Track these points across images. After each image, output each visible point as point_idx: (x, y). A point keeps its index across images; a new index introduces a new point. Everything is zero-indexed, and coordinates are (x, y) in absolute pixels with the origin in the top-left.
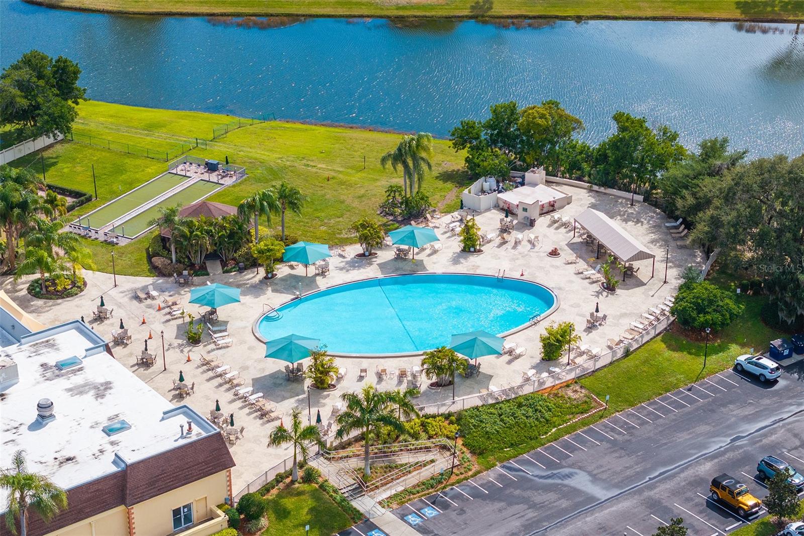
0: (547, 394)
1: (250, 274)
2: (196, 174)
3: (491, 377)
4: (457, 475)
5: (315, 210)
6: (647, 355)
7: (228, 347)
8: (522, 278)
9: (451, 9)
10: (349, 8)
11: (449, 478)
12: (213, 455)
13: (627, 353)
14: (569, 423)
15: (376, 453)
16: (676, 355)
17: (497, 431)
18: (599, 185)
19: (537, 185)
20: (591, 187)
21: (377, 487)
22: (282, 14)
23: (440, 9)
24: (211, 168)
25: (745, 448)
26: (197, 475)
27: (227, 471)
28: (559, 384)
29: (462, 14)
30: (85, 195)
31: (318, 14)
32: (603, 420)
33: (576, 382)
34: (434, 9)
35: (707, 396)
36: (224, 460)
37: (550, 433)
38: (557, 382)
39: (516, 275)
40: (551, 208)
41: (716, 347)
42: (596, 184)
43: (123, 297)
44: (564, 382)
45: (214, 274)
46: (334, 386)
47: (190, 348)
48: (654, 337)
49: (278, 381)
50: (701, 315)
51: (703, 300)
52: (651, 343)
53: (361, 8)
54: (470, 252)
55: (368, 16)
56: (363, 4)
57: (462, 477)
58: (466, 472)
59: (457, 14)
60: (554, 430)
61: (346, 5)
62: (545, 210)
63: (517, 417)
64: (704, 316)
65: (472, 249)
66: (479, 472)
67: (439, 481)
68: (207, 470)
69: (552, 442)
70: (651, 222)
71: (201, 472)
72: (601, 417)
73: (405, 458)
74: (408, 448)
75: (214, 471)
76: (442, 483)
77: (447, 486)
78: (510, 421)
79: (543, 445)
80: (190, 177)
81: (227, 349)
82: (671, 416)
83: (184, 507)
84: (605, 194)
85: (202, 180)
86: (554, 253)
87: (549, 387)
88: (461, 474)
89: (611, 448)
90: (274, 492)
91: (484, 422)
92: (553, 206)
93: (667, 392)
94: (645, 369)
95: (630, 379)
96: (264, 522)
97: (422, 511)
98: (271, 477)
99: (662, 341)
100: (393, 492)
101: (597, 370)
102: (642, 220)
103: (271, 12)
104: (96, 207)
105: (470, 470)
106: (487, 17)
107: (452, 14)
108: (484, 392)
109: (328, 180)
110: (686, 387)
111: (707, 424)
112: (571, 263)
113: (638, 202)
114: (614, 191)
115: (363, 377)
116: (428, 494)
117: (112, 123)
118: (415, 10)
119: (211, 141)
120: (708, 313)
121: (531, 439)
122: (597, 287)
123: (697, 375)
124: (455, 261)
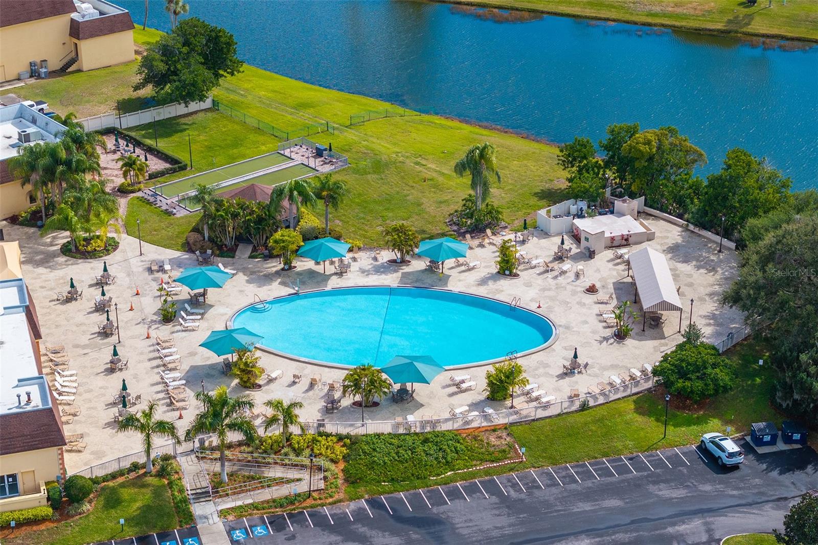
0: (465, 435)
1: (273, 263)
2: (300, 155)
3: (422, 405)
4: (315, 500)
5: (385, 209)
6: (605, 414)
7: (194, 330)
8: (538, 310)
9: (705, 21)
10: (599, 10)
11: (305, 500)
12: (41, 429)
13: (584, 407)
14: (470, 470)
15: (249, 461)
16: (640, 419)
17: (385, 463)
18: (696, 225)
19: (624, 215)
20: (687, 225)
21: (227, 495)
22: (528, 9)
23: (693, 19)
24: (319, 153)
25: (641, 533)
26: (20, 447)
27: (59, 449)
28: (486, 426)
29: (714, 28)
30: (181, 163)
31: (563, 12)
32: (511, 473)
33: (506, 428)
34: (686, 19)
35: (646, 468)
36: (53, 437)
37: (443, 476)
38: (485, 424)
39: (533, 307)
40: (624, 242)
41: (693, 419)
42: (692, 223)
43: (140, 266)
44: (493, 426)
45: (240, 258)
46: (260, 386)
47: (159, 326)
48: (630, 396)
49: (213, 372)
50: (681, 381)
51: (689, 364)
52: (622, 401)
53: (610, 11)
54: (505, 274)
55: (614, 20)
56: (614, 7)
57: (319, 502)
58: (326, 498)
59: (708, 27)
60: (449, 473)
61: (596, 6)
62: (615, 243)
63: (415, 452)
64: (684, 382)
65: (507, 272)
66: (340, 501)
67: (291, 502)
68: (32, 444)
69: (440, 485)
70: (726, 273)
71: (26, 444)
72: (511, 470)
73: (276, 472)
74: (284, 462)
75: (40, 446)
76: (294, 504)
77: (297, 508)
78: (407, 455)
79: (428, 487)
80: (293, 159)
81: (191, 333)
82: (589, 483)
83: (9, 476)
84: (700, 235)
85: (302, 164)
86: (592, 290)
87: (473, 428)
88: (320, 499)
89: (496, 504)
90: (121, 480)
91: (376, 451)
92: (627, 240)
93: (604, 456)
94: (593, 428)
95: (569, 435)
97: (253, 529)
99: (634, 402)
100: (239, 503)
101: (538, 420)
102: (719, 269)
103: (517, 6)
104: (185, 176)
105: (331, 497)
106: (740, 33)
107: (703, 26)
108: (399, 419)
109: (425, 181)
110: (630, 456)
111: (621, 499)
112: (602, 303)
113: (729, 249)
114: (708, 234)
115: (296, 383)
116: (273, 513)
117: (268, 98)
118: (666, 19)
119: (346, 127)
120: (690, 379)
121: (418, 478)
122: (609, 332)
123: (651, 445)
124: (483, 282)
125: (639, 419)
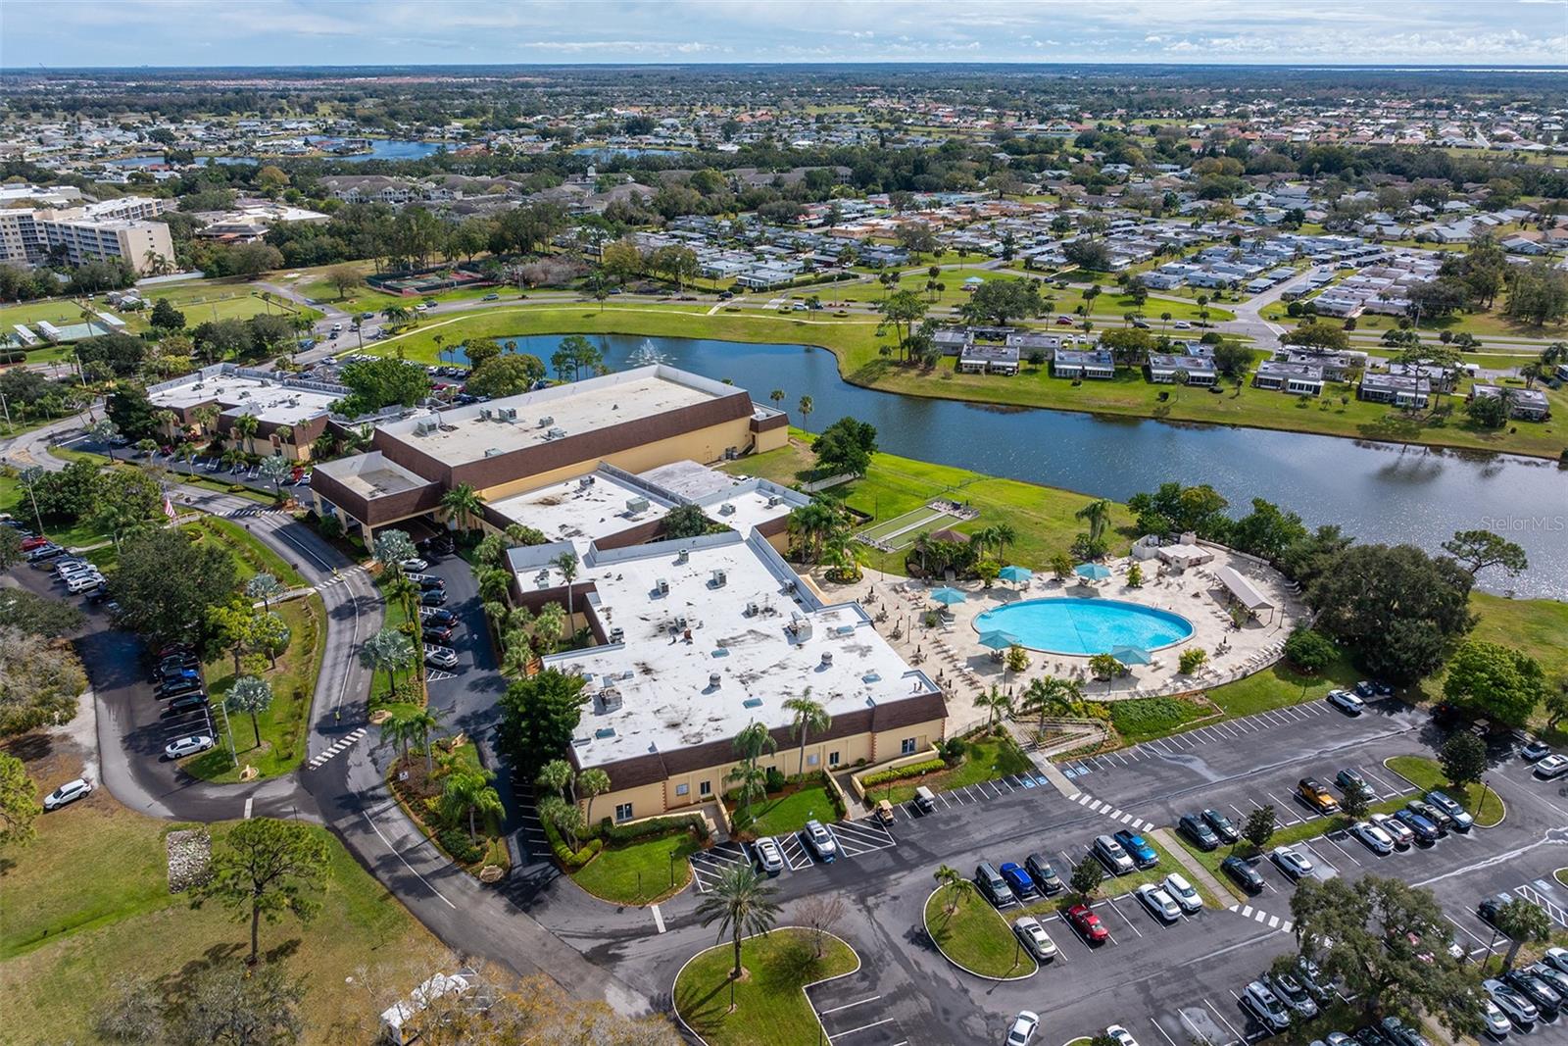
0: (1179, 698)
1: (973, 584)
2: (945, 510)
3: (1139, 680)
4: (1106, 747)
5: (1024, 545)
6: (1260, 680)
7: (953, 632)
8: (1172, 611)
11: (1100, 748)
12: (934, 707)
13: (1244, 676)
14: (1194, 722)
15: (1049, 723)
17: (1139, 720)
18: (1236, 550)
19: (1189, 544)
20: (1230, 550)
21: (1046, 747)
24: (956, 507)
25: (1329, 761)
27: (943, 720)
28: (1190, 692)
29: (1144, 416)
30: (869, 516)
32: (1220, 723)
33: (1203, 693)
35: (1304, 717)
36: (941, 711)
37: (1179, 727)
38: (1188, 691)
39: (1167, 609)
40: (1198, 563)
41: (1315, 681)
42: (1234, 549)
43: (887, 588)
44: (1194, 691)
45: (950, 581)
46: (1025, 670)
47: (927, 630)
48: (1267, 667)
49: (985, 662)
50: (1305, 656)
52: (1264, 671)
54: (1133, 587)
57: (1109, 749)
58: (1113, 746)
59: (1141, 415)
60: (1182, 725)
62: (1193, 564)
63: (1155, 711)
64: (1308, 657)
65: (1135, 586)
66: (1122, 747)
67: (1092, 750)
69: (1179, 733)
70: (1274, 582)
71: (925, 717)
72: (1219, 721)
73: (1069, 729)
74: (1073, 722)
75: (933, 718)
76: (1094, 751)
77: (1098, 754)
78: (1150, 713)
79: (1172, 735)
80: (940, 512)
81: (952, 634)
82: (1274, 728)
83: (911, 740)
84: (1240, 557)
85: (948, 514)
86: (1196, 596)
87: (1181, 693)
88: (1109, 747)
89: (1224, 745)
90: (973, 738)
91: (1130, 712)
92: (1199, 561)
93: (1272, 709)
95: (1245, 696)
96: (963, 758)
97: (1077, 769)
98: (973, 728)
99: (1273, 671)
100: (1058, 752)
101: (1219, 686)
102: (1267, 579)
104: (875, 525)
105: (1116, 745)
106: (1165, 419)
108: (1132, 690)
109: (1036, 524)
110: (1288, 708)
111: (1301, 738)
112: (1209, 605)
113: (1266, 565)
114: (1248, 556)
115: (1046, 667)
116: (1083, 758)
117: (894, 469)
119: (958, 488)
120: (1311, 655)
121: (1164, 730)
122: (1226, 625)
123: (1298, 700)
124: (1122, 592)
125: (1282, 683)
